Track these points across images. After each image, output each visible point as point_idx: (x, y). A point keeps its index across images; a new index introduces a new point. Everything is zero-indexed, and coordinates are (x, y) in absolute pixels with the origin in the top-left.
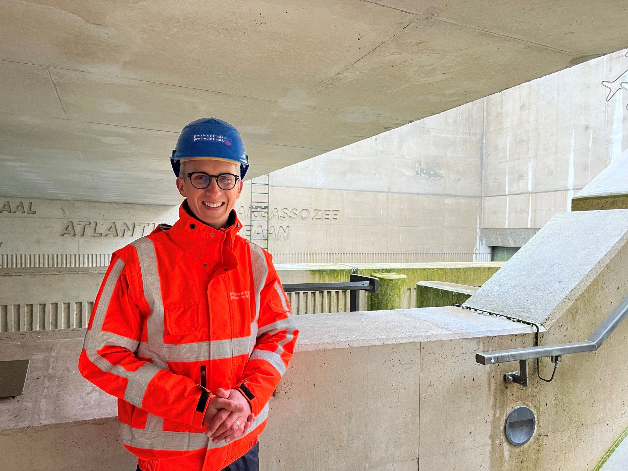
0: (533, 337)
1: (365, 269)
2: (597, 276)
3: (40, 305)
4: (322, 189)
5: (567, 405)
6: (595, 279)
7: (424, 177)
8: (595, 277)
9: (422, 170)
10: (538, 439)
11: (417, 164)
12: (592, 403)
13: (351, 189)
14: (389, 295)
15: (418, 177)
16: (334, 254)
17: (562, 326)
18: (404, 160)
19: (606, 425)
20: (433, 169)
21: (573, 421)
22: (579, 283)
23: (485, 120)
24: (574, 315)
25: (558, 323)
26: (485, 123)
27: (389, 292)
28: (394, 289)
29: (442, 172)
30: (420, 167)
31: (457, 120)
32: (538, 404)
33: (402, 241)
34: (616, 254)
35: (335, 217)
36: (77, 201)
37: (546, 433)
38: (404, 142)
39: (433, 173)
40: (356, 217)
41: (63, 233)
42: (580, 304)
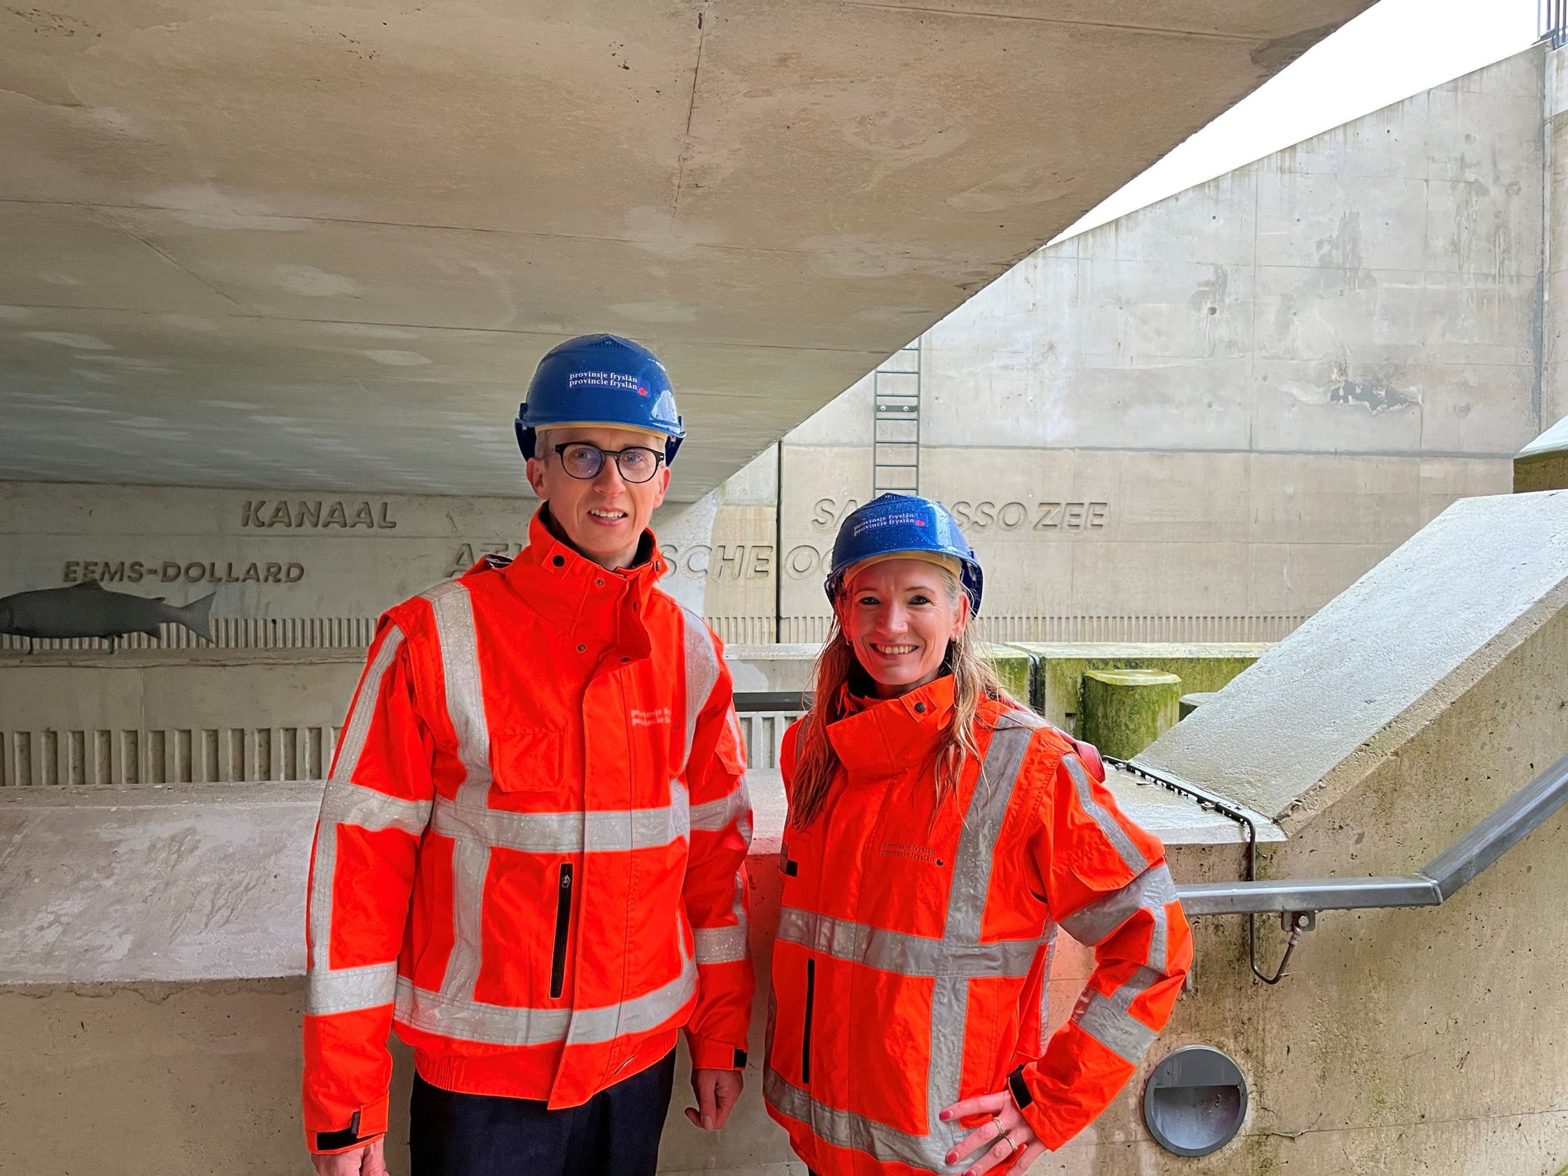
0: (1238, 854)
1: (1067, 659)
2: (1474, 686)
3: (287, 730)
4: (1061, 449)
5: (1364, 1056)
6: (1469, 694)
7: (1355, 406)
8: (1466, 688)
9: (1350, 388)
10: (1259, 1144)
11: (1335, 370)
12: (1458, 1056)
13: (1140, 445)
14: (1123, 728)
15: (1338, 407)
16: (1095, 619)
17: (1341, 827)
18: (1294, 362)
19: (1514, 1125)
20: (1385, 382)
21: (1388, 1105)
22: (1413, 705)
23: (1547, 234)
24: (1388, 799)
25: (1327, 820)
26: (1547, 246)
27: (1124, 720)
28: (1138, 712)
29: (1413, 389)
30: (1344, 378)
31: (1459, 241)
32: (1260, 1044)
33: (1288, 582)
34: (1550, 621)
35: (1097, 521)
36: (479, 497)
37: (1288, 1130)
38: (1295, 314)
39: (1383, 393)
40: (1155, 519)
41: (452, 570)
42: (1411, 767)
